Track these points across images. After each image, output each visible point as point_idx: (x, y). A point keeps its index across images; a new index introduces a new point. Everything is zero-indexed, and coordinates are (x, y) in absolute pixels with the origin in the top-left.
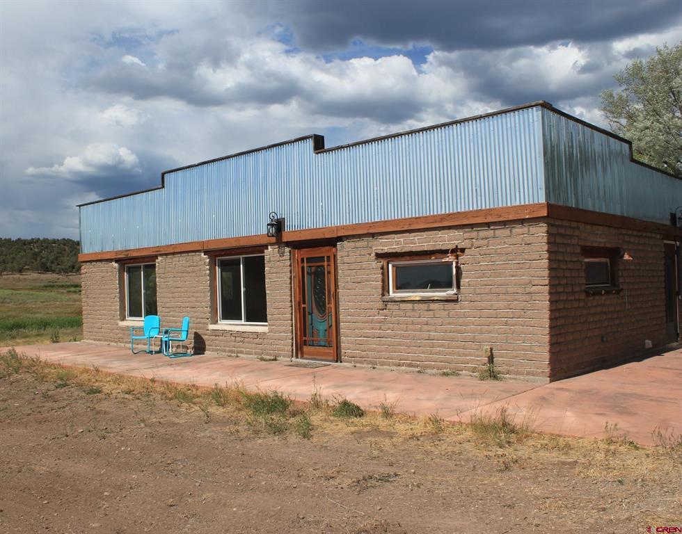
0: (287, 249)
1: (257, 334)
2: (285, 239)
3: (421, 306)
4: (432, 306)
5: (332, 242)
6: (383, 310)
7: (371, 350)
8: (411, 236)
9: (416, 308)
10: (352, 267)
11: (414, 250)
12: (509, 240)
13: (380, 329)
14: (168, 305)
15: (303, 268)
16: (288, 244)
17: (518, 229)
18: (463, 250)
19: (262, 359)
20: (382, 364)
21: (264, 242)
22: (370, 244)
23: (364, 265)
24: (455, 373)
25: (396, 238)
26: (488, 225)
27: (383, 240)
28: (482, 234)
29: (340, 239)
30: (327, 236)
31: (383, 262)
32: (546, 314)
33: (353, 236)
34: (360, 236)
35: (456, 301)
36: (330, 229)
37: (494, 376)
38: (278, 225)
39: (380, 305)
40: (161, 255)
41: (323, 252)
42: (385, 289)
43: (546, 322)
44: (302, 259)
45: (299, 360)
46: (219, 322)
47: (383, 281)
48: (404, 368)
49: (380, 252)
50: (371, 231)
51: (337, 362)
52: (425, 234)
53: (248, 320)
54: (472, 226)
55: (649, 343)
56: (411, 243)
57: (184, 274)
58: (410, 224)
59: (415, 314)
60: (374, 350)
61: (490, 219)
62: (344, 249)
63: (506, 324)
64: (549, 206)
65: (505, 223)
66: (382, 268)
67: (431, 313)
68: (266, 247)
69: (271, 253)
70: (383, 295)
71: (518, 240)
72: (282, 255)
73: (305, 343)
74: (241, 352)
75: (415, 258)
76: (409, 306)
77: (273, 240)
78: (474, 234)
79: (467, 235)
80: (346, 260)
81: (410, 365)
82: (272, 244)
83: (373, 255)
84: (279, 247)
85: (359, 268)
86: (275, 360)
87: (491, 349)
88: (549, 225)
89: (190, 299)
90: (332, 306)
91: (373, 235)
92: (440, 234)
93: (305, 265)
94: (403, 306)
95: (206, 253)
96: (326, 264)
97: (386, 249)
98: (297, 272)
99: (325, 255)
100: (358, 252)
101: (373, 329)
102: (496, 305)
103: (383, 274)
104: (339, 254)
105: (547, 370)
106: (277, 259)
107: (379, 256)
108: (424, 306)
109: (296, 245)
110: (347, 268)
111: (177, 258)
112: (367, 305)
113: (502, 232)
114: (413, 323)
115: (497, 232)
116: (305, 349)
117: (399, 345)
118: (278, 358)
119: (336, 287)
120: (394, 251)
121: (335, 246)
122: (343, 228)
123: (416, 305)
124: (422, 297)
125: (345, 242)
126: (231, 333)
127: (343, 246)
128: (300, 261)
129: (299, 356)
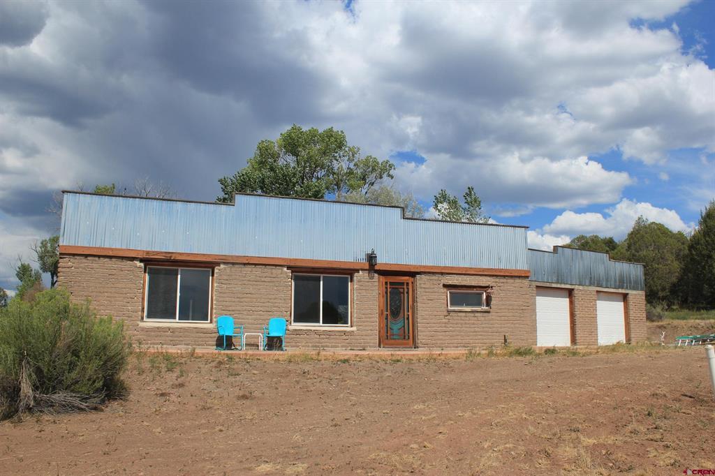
0: (376, 275)
1: (345, 333)
2: (377, 268)
3: (470, 314)
4: (477, 314)
5: (413, 274)
6: (447, 316)
8: (465, 277)
9: (467, 316)
10: (427, 290)
11: (466, 285)
12: (513, 285)
13: (445, 327)
14: (230, 308)
15: (387, 288)
16: (377, 271)
17: (518, 280)
18: (492, 287)
21: (356, 267)
22: (440, 279)
23: (436, 290)
25: (456, 277)
26: (504, 276)
27: (448, 277)
28: (502, 280)
29: (420, 273)
30: (412, 270)
31: (446, 289)
33: (429, 273)
34: (434, 273)
35: (489, 312)
38: (371, 258)
39: (446, 313)
40: (224, 263)
41: (403, 279)
42: (447, 305)
44: (386, 283)
45: (382, 349)
46: (292, 324)
47: (446, 300)
49: (446, 283)
51: (415, 348)
52: (473, 277)
53: (323, 323)
54: (497, 276)
56: (465, 281)
57: (258, 283)
58: (465, 271)
59: (467, 318)
60: (441, 340)
61: (507, 274)
62: (423, 279)
63: (513, 324)
65: (512, 277)
67: (476, 318)
69: (361, 275)
70: (447, 308)
73: (386, 337)
76: (464, 314)
78: (497, 280)
79: (494, 280)
80: (423, 286)
82: (363, 270)
83: (442, 285)
84: (369, 273)
85: (432, 291)
86: (364, 350)
87: (505, 336)
89: (267, 304)
90: (410, 313)
91: (442, 274)
92: (481, 278)
93: (389, 286)
95: (289, 268)
96: (405, 287)
97: (450, 283)
98: (382, 290)
99: (405, 281)
100: (432, 282)
101: (440, 327)
102: (508, 314)
104: (418, 282)
106: (368, 280)
107: (445, 286)
108: (472, 315)
110: (424, 291)
111: (248, 269)
112: (439, 313)
113: (511, 281)
114: (466, 324)
115: (509, 280)
116: (387, 341)
117: (458, 335)
118: (366, 349)
119: (414, 301)
120: (455, 284)
121: (415, 277)
122: (424, 267)
123: (467, 314)
125: (422, 276)
126: (316, 332)
127: (421, 278)
128: (384, 283)
129: (382, 346)
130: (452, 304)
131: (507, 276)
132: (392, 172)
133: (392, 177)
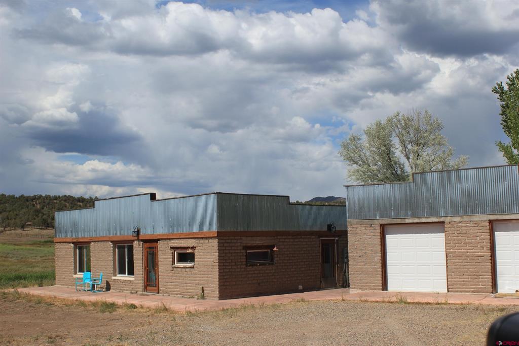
0: (141, 243)
1: (131, 282)
2: (140, 238)
4: (187, 270)
5: (156, 241)
6: (172, 271)
8: (181, 241)
9: (182, 271)
10: (163, 252)
12: (208, 245)
13: (171, 279)
14: (95, 267)
16: (142, 240)
17: (210, 241)
18: (196, 247)
19: (131, 293)
20: (172, 294)
21: (133, 239)
22: (168, 243)
23: (167, 251)
24: (193, 297)
25: (177, 241)
26: (202, 238)
27: (173, 241)
28: (201, 241)
29: (159, 240)
30: (154, 238)
31: (173, 251)
32: (217, 273)
33: (163, 239)
34: (165, 239)
35: (193, 268)
37: (203, 297)
39: (171, 269)
40: (93, 242)
41: (153, 245)
42: (173, 262)
43: (217, 277)
44: (147, 248)
45: (146, 293)
46: (117, 276)
47: (173, 258)
48: (178, 295)
49: (172, 246)
50: (169, 237)
51: (158, 293)
52: (185, 240)
53: (129, 274)
54: (198, 238)
55: (301, 287)
56: (181, 244)
57: (103, 252)
58: (180, 236)
59: (182, 273)
60: (169, 288)
62: (160, 243)
63: (207, 277)
64: (218, 232)
65: (207, 238)
66: (172, 253)
67: (186, 273)
68: (133, 241)
69: (136, 243)
70: (173, 265)
71: (210, 245)
72: (139, 245)
73: (148, 285)
74: (124, 290)
75: (182, 249)
76: (180, 269)
77: (136, 238)
78: (198, 241)
79: (196, 242)
80: (161, 249)
81: (180, 294)
82: (136, 240)
83: (170, 247)
84: (138, 242)
85: (165, 252)
86: (137, 293)
87: (203, 288)
88: (219, 239)
89: (105, 264)
90: (157, 269)
91: (169, 239)
92: (189, 240)
93: (148, 250)
94: (178, 269)
95: (111, 242)
96: (155, 250)
97: (174, 245)
98: (145, 253)
99: (154, 246)
100: (165, 246)
101: (169, 279)
102: (204, 269)
103: (172, 256)
104: (159, 246)
105: (218, 295)
106: (138, 247)
107: (172, 248)
108: (184, 270)
109: (145, 241)
110: (161, 252)
111: (99, 244)
112: (168, 269)
114: (181, 277)
115: (205, 241)
116: (148, 288)
117: (177, 286)
120: (176, 246)
121: (157, 242)
122: (160, 235)
123: (182, 269)
125: (161, 241)
126: (121, 281)
129: (146, 291)
131: (204, 238)
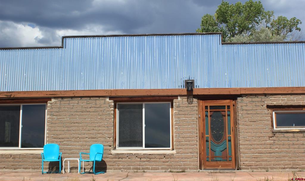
0: (196, 100)
1: (165, 156)
3: (298, 135)
5: (234, 97)
6: (272, 137)
7: (263, 161)
8: (292, 97)
9: (295, 136)
10: (249, 113)
11: (293, 104)
13: (270, 148)
14: (60, 136)
15: (207, 112)
16: (197, 97)
19: (170, 172)
20: (272, 168)
21: (175, 94)
22: (263, 100)
23: (259, 111)
25: (281, 97)
27: (272, 98)
29: (241, 96)
30: (232, 93)
31: (270, 111)
33: (251, 95)
34: (256, 95)
36: (235, 90)
38: (189, 84)
39: (271, 134)
40: (55, 98)
41: (224, 103)
42: (272, 126)
44: (206, 107)
45: (203, 171)
46: (117, 148)
48: (287, 170)
49: (270, 104)
52: (300, 96)
53: (146, 147)
56: (292, 101)
57: (84, 113)
58: (292, 91)
59: (295, 139)
60: (266, 161)
66: (271, 114)
67: (304, 139)
68: (176, 97)
69: (180, 101)
75: (293, 109)
76: (291, 135)
77: (184, 93)
80: (244, 108)
81: (292, 168)
82: (182, 96)
83: (265, 106)
84: (188, 98)
85: (255, 113)
86: (183, 172)
89: (91, 132)
91: (265, 95)
93: (209, 110)
94: (286, 135)
95: (111, 98)
96: (226, 110)
97: (275, 103)
98: (202, 114)
99: (227, 105)
100: (254, 104)
101: (265, 148)
104: (239, 105)
106: (187, 105)
107: (269, 107)
108: (301, 135)
110: (246, 113)
111: (75, 101)
112: (261, 135)
114: (293, 144)
116: (208, 163)
117: (285, 157)
118: (186, 170)
119: (236, 123)
120: (280, 104)
121: (236, 99)
122: (245, 89)
123: (295, 134)
124: (300, 130)
125: (244, 98)
126: (137, 156)
127: (242, 100)
128: (204, 108)
129: (202, 168)
130: (278, 125)
132: (299, 26)
133: (300, 30)
